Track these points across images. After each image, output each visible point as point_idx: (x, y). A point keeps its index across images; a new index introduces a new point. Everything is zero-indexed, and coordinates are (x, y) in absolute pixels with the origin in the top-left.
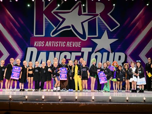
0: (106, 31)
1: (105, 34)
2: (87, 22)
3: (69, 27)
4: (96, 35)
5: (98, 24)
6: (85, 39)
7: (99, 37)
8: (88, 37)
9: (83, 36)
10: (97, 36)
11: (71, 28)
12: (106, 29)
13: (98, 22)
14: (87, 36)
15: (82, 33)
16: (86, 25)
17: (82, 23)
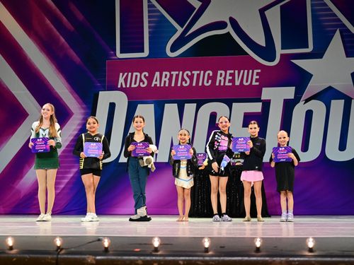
0: (338, 33)
1: (337, 43)
2: (277, 8)
3: (221, 25)
4: (308, 47)
5: (312, 11)
6: (272, 59)
7: (318, 54)
8: (282, 55)
9: (268, 52)
10: (310, 49)
11: (229, 29)
12: (337, 26)
13: (312, 5)
14: (279, 51)
15: (262, 42)
16: (274, 16)
17: (262, 12)
